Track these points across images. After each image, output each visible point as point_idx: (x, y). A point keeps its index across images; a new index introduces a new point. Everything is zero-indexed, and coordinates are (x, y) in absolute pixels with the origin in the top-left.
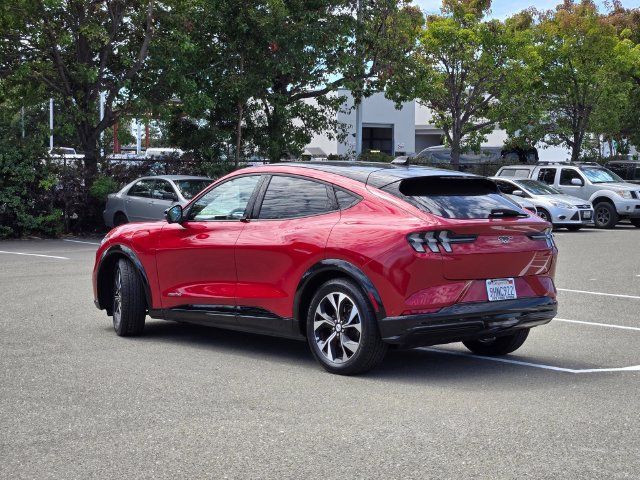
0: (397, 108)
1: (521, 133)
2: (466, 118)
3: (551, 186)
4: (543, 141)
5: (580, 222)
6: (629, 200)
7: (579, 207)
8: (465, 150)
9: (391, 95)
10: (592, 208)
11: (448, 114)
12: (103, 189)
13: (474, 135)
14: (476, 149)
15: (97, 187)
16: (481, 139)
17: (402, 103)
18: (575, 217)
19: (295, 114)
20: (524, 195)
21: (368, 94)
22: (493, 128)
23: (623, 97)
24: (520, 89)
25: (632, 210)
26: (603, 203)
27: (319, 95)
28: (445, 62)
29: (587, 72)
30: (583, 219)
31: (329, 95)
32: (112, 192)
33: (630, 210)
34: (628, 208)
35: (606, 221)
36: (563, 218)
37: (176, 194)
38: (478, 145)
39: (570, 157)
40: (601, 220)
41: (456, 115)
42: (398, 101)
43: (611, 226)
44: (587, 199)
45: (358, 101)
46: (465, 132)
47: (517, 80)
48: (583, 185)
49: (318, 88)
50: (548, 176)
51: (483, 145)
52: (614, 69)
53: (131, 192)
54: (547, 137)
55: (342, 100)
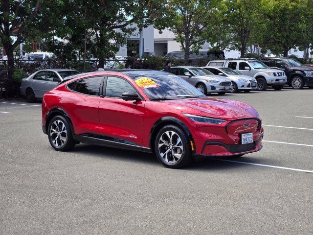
0: (160, 33)
1: (217, 44)
2: (191, 37)
3: (235, 71)
4: (228, 48)
5: (251, 88)
6: (273, 77)
7: (250, 81)
8: (192, 53)
9: (156, 26)
10: (256, 81)
11: (183, 35)
12: (19, 76)
13: (195, 45)
14: (197, 52)
15: (16, 75)
16: (199, 48)
17: (162, 30)
18: (249, 86)
19: (111, 36)
20: (224, 75)
21: (145, 26)
22: (204, 42)
23: (264, 25)
24: (217, 23)
25: (274, 82)
26: (260, 78)
27: (122, 27)
28: (181, 9)
29: (249, 14)
30: (252, 87)
31: (127, 27)
32: (23, 78)
33: (273, 82)
34: (272, 81)
35: (261, 87)
36: (243, 86)
37: (60, 79)
38: (198, 51)
39: (240, 56)
40: (259, 87)
41: (187, 36)
42: (160, 29)
43: (264, 90)
44: (252, 77)
45: (141, 30)
46: (191, 44)
47: (216, 18)
48: (250, 70)
49: (122, 24)
50: (232, 66)
51: (200, 50)
52: (261, 13)
53: (34, 78)
54: (230, 46)
55: (134, 29)
